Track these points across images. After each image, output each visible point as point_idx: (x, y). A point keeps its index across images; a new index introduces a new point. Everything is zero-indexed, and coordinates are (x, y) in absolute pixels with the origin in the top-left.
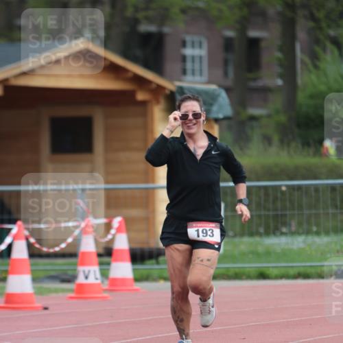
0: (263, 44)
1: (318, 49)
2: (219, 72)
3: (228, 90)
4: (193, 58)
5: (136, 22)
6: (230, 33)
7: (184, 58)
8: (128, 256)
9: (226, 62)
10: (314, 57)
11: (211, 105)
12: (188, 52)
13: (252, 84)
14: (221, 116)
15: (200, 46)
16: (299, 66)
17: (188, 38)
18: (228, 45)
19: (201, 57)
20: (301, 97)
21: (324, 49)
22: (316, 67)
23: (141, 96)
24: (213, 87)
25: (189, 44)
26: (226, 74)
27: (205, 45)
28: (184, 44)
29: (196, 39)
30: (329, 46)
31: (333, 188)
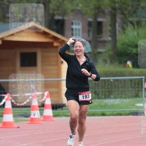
0: (103, 24)
1: (125, 26)
2: (86, 35)
3: (90, 42)
4: (76, 29)
5: (54, 15)
6: (91, 20)
7: (72, 29)
8: (50, 107)
9: (89, 31)
10: (124, 29)
12: (74, 27)
13: (99, 39)
14: (87, 52)
15: (79, 24)
16: (117, 33)
17: (74, 22)
18: (90, 24)
19: (79, 29)
20: (119, 45)
21: (127, 26)
22: (124, 33)
23: (56, 44)
25: (74, 24)
26: (89, 35)
27: (81, 24)
28: (72, 24)
29: (77, 22)
30: (129, 24)
31: (131, 80)
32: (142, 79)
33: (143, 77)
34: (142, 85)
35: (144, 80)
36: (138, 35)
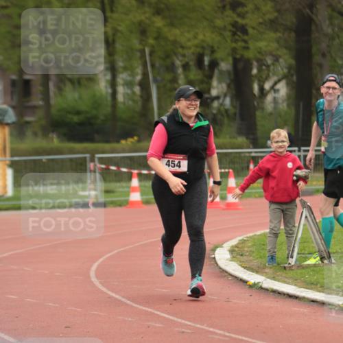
0: (33, 83)
1: (61, 85)
2: (9, 98)
3: (14, 107)
6: (14, 77)
9: (12, 93)
10: (60, 89)
11: (4, 116)
13: (27, 104)
14: (9, 121)
16: (51, 94)
18: (13, 83)
20: (54, 111)
21: (65, 85)
22: (61, 95)
24: (5, 106)
26: (12, 99)
31: (71, 160)
32: (85, 158)
33: (88, 155)
34: (86, 166)
35: (88, 159)
36: (80, 98)
